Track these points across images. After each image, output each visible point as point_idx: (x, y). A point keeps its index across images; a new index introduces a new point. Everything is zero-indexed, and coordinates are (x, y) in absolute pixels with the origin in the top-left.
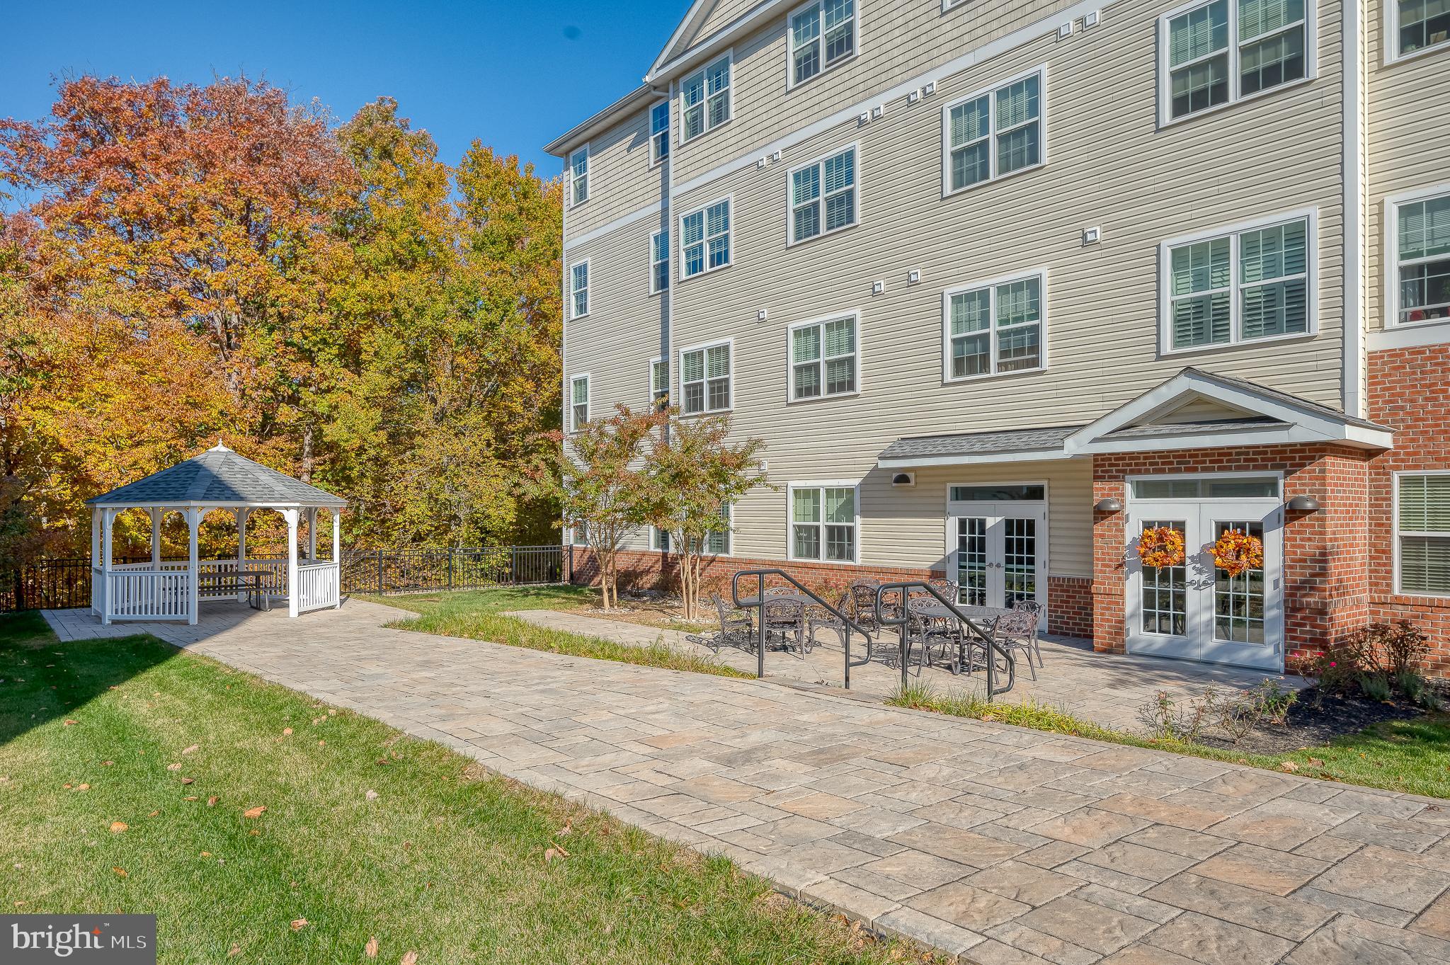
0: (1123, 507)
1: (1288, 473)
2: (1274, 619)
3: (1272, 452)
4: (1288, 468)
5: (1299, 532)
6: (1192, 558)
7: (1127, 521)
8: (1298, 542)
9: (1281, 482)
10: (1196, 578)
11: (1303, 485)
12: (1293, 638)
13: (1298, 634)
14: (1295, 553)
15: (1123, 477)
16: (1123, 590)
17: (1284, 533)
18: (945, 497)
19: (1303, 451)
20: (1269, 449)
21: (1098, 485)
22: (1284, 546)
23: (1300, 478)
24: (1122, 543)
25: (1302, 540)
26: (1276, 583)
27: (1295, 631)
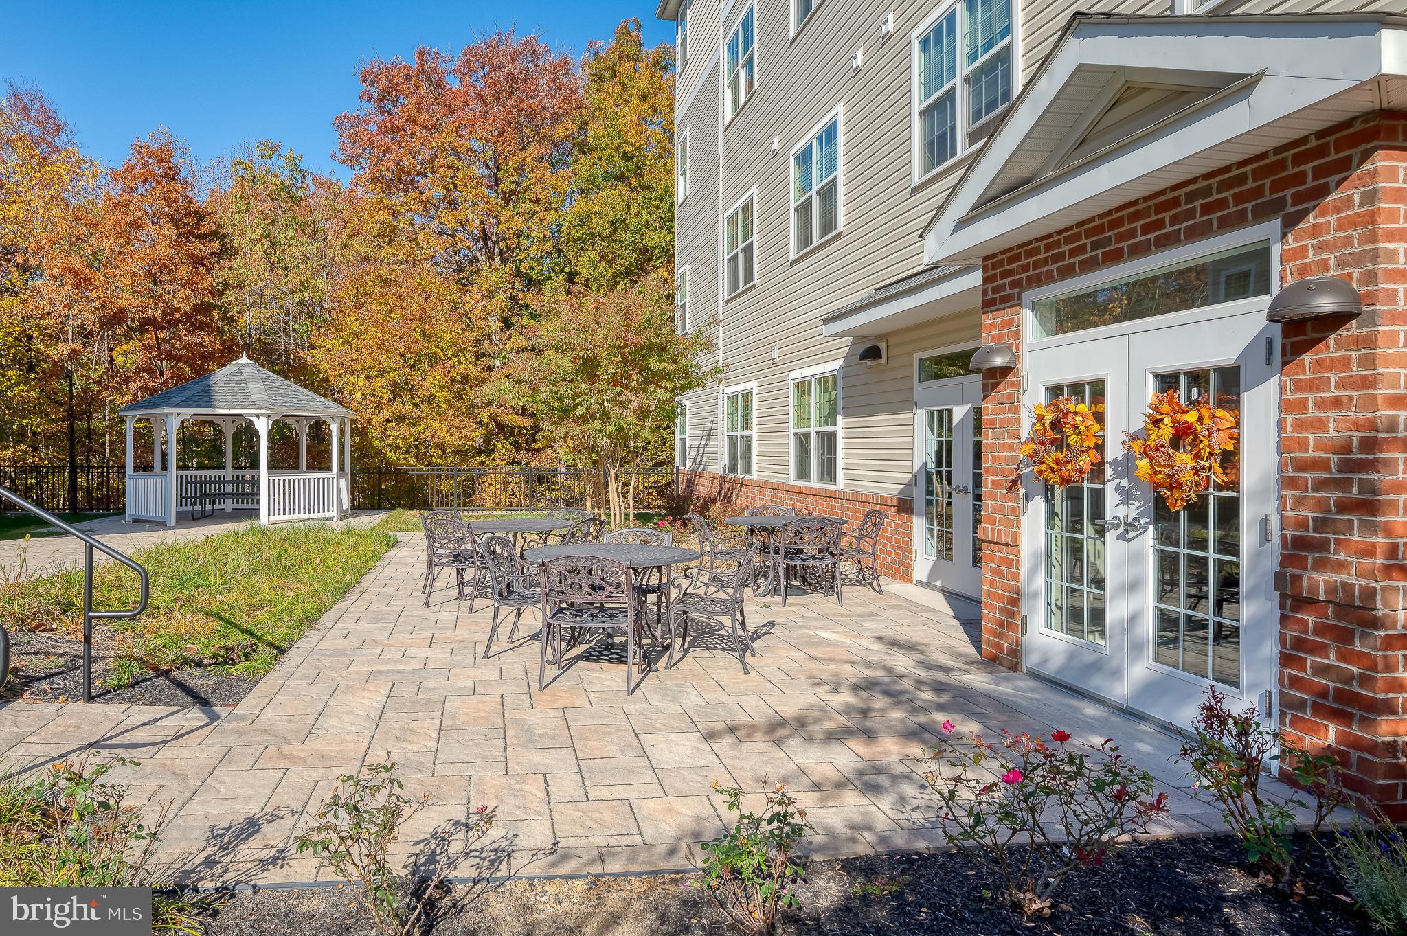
0: (1017, 359)
1: (1290, 222)
2: (1258, 623)
3: (1257, 174)
4: (1291, 209)
5: (1313, 385)
6: (1115, 463)
7: (1024, 391)
8: (1312, 413)
9: (1276, 250)
10: (1122, 512)
11: (1322, 247)
12: (1295, 682)
13: (1308, 675)
14: (1303, 445)
15: (1019, 298)
16: (1015, 535)
17: (1282, 389)
18: (912, 377)
19: (1321, 151)
20: (1248, 169)
21: (988, 320)
22: (1281, 425)
23: (1315, 231)
24: (1016, 436)
25: (1320, 405)
26: (1264, 523)
27: (1301, 664)
